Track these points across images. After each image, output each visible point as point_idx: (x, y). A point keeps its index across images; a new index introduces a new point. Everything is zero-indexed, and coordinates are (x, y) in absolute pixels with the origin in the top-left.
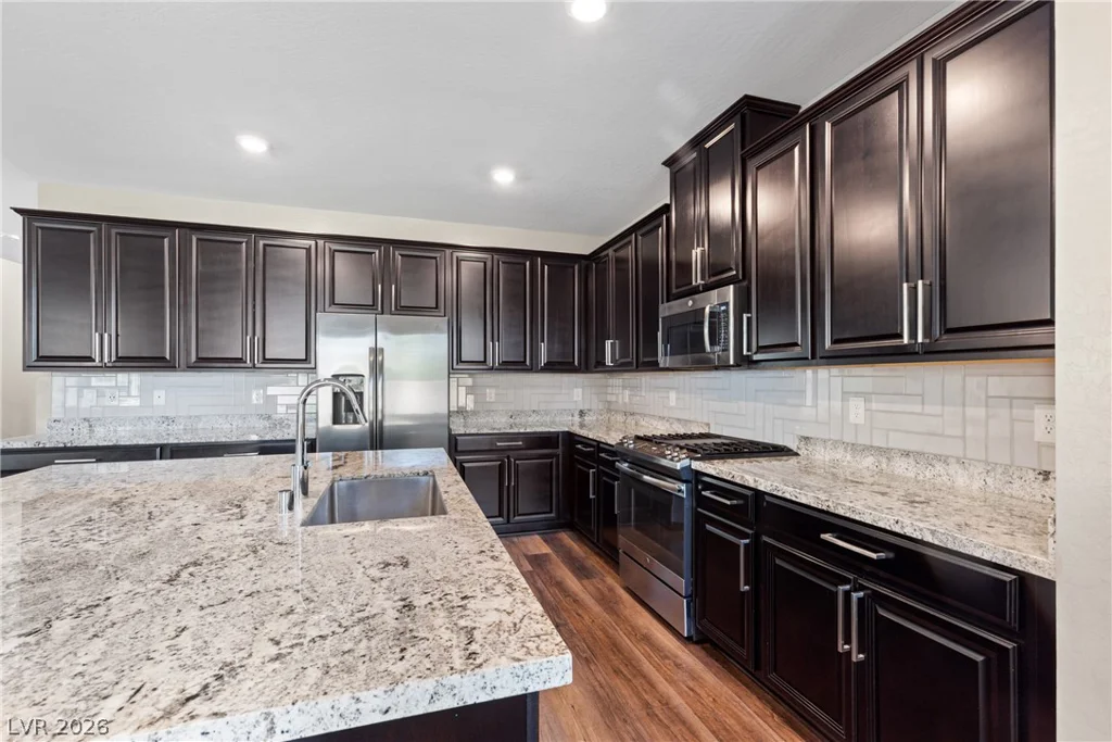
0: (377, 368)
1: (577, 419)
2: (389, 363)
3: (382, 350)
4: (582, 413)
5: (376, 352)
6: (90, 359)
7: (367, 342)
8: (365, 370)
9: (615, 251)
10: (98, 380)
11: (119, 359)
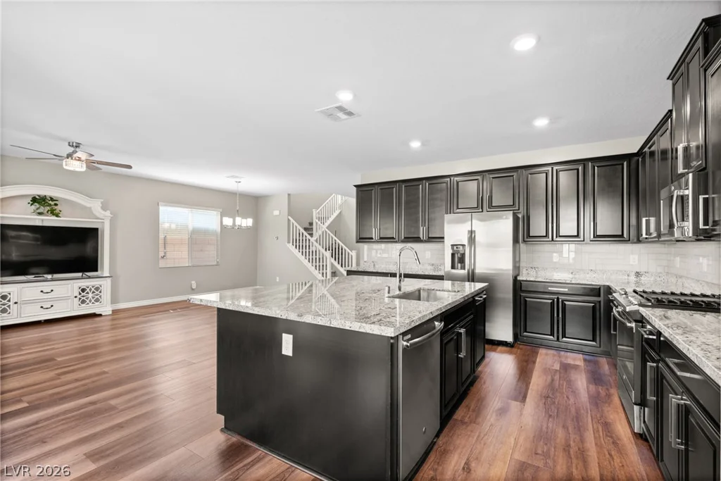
0: (472, 239)
1: (633, 278)
2: (479, 238)
3: (474, 231)
4: (638, 274)
5: (471, 232)
6: (372, 238)
7: (466, 227)
8: (466, 242)
9: (650, 148)
10: (375, 246)
11: (381, 238)
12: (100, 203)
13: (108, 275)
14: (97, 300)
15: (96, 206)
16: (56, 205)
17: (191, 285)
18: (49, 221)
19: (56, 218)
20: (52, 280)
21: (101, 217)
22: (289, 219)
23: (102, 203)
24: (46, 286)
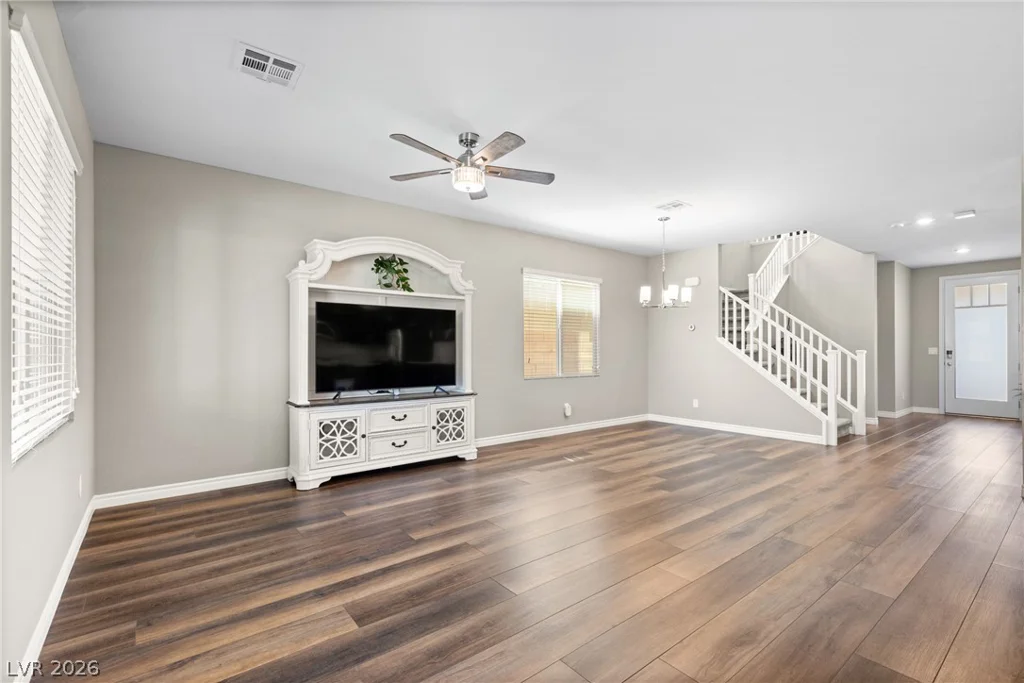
12: (459, 266)
13: (471, 391)
14: (459, 435)
15: (453, 271)
16: (406, 271)
17: (564, 409)
18: (396, 299)
19: (406, 293)
20: (402, 398)
21: (462, 292)
22: (720, 292)
23: (463, 266)
24: (398, 408)
